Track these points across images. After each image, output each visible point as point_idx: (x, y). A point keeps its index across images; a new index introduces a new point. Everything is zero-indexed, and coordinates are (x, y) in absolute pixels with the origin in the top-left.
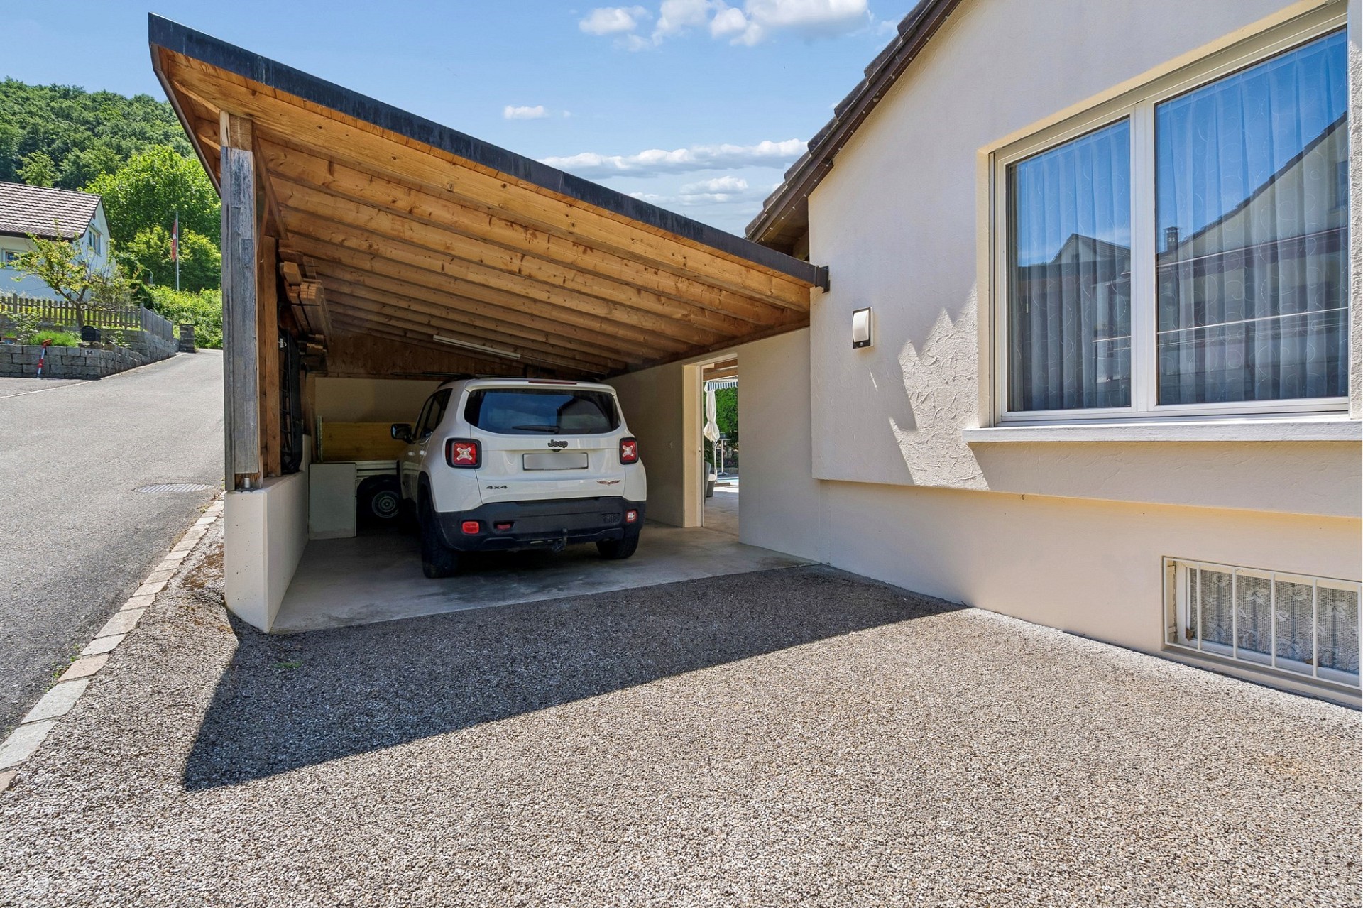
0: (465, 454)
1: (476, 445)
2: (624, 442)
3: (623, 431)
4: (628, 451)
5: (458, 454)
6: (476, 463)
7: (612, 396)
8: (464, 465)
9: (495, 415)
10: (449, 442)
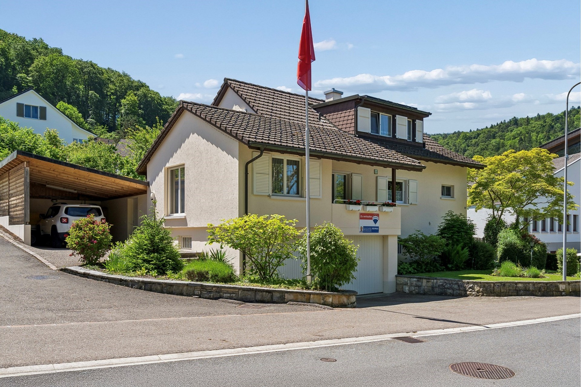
0: (65, 220)
1: (67, 219)
2: (102, 219)
3: (102, 216)
4: (103, 221)
5: (63, 220)
6: (67, 222)
7: (100, 209)
8: (65, 223)
9: (72, 213)
10: (61, 218)
